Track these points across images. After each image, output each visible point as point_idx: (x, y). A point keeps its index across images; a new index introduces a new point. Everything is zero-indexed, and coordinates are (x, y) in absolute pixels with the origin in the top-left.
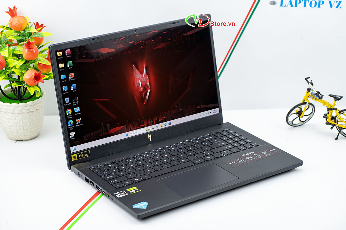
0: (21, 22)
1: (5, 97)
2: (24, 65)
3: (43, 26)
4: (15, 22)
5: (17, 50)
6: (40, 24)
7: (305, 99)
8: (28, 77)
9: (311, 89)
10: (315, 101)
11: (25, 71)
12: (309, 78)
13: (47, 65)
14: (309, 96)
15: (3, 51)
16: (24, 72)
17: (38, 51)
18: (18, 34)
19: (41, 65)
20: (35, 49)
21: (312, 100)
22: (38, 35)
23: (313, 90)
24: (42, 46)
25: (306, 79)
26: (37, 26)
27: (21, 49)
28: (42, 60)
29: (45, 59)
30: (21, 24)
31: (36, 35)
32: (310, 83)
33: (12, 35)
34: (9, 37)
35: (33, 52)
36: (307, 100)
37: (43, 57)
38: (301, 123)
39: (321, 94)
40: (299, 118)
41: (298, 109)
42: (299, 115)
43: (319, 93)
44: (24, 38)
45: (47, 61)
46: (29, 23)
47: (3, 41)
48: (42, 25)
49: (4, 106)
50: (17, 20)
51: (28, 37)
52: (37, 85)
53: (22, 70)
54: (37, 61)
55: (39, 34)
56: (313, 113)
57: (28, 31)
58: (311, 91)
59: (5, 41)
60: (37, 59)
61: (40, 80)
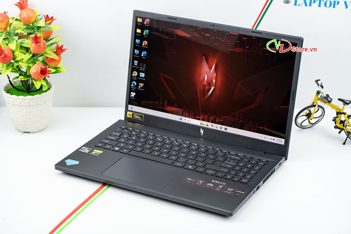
0: (29, 16)
1: (14, 89)
2: (32, 58)
3: (53, 19)
4: (24, 15)
5: (26, 43)
6: (50, 17)
7: (314, 102)
8: (35, 71)
9: (320, 92)
10: (325, 104)
11: (33, 64)
12: (320, 80)
13: (54, 59)
14: (318, 99)
15: (11, 44)
16: (31, 65)
17: (45, 45)
18: (27, 27)
19: (49, 58)
20: (42, 43)
21: (321, 103)
22: (46, 29)
23: (323, 93)
24: (51, 39)
25: (316, 81)
26: (47, 18)
27: (29, 42)
28: (50, 53)
29: (53, 53)
30: (29, 17)
31: (45, 29)
32: (320, 85)
33: (21, 27)
34: (18, 29)
35: (40, 46)
36: (317, 103)
37: (52, 51)
38: (311, 125)
39: (330, 97)
40: (308, 120)
41: (307, 111)
42: (308, 117)
43: (328, 96)
44: (33, 31)
45: (55, 54)
46: (39, 16)
47: (12, 33)
48: (52, 17)
49: (11, 98)
50: (26, 13)
51: (36, 30)
52: (44, 79)
53: (30, 63)
54: (44, 54)
55: (48, 28)
56: (323, 115)
57: (37, 24)
58: (320, 94)
59: (14, 33)
60: (45, 52)
61: (46, 75)
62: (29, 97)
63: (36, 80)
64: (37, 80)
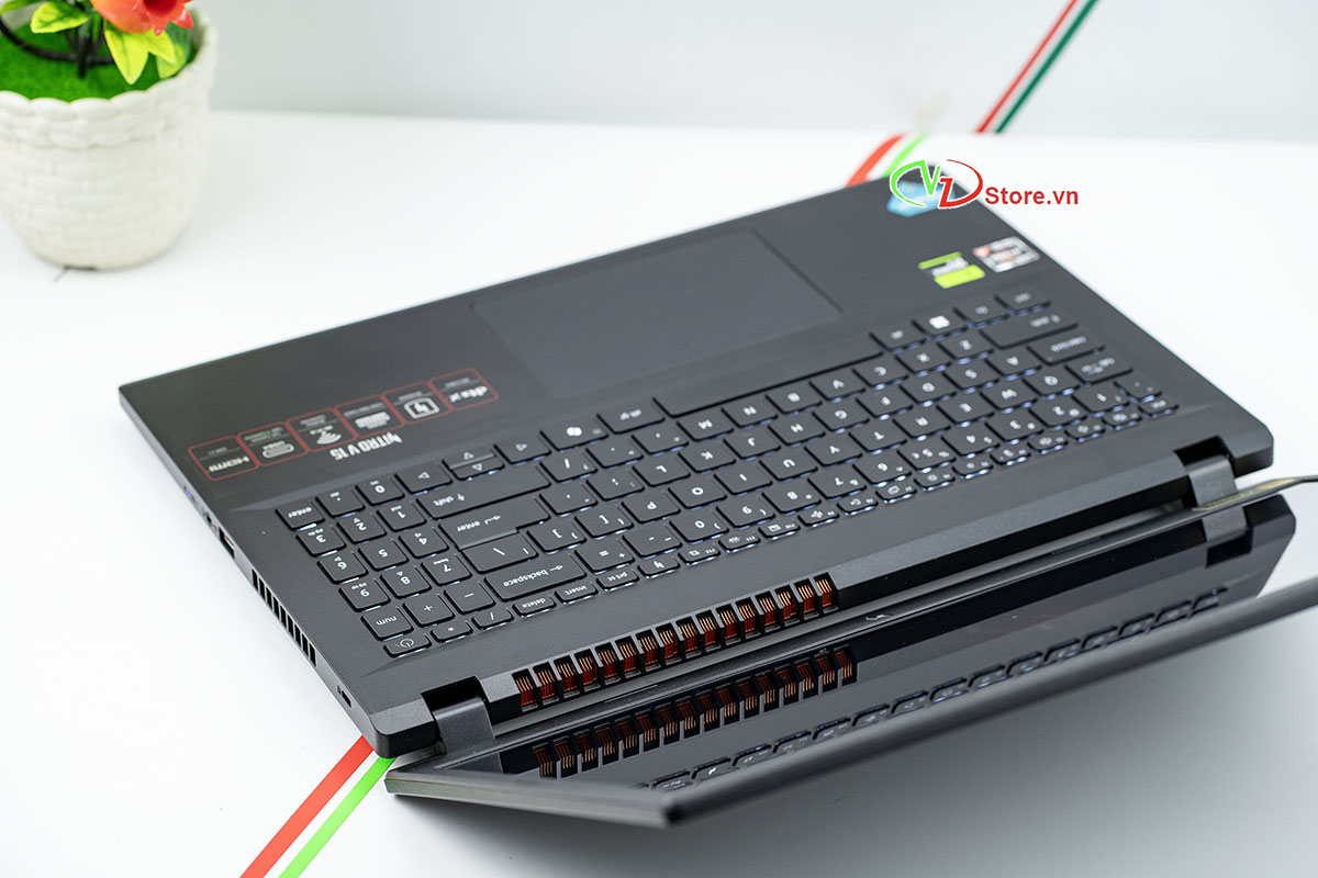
61: (173, 13)
62: (88, 106)
63: (118, 32)
64: (127, 33)
